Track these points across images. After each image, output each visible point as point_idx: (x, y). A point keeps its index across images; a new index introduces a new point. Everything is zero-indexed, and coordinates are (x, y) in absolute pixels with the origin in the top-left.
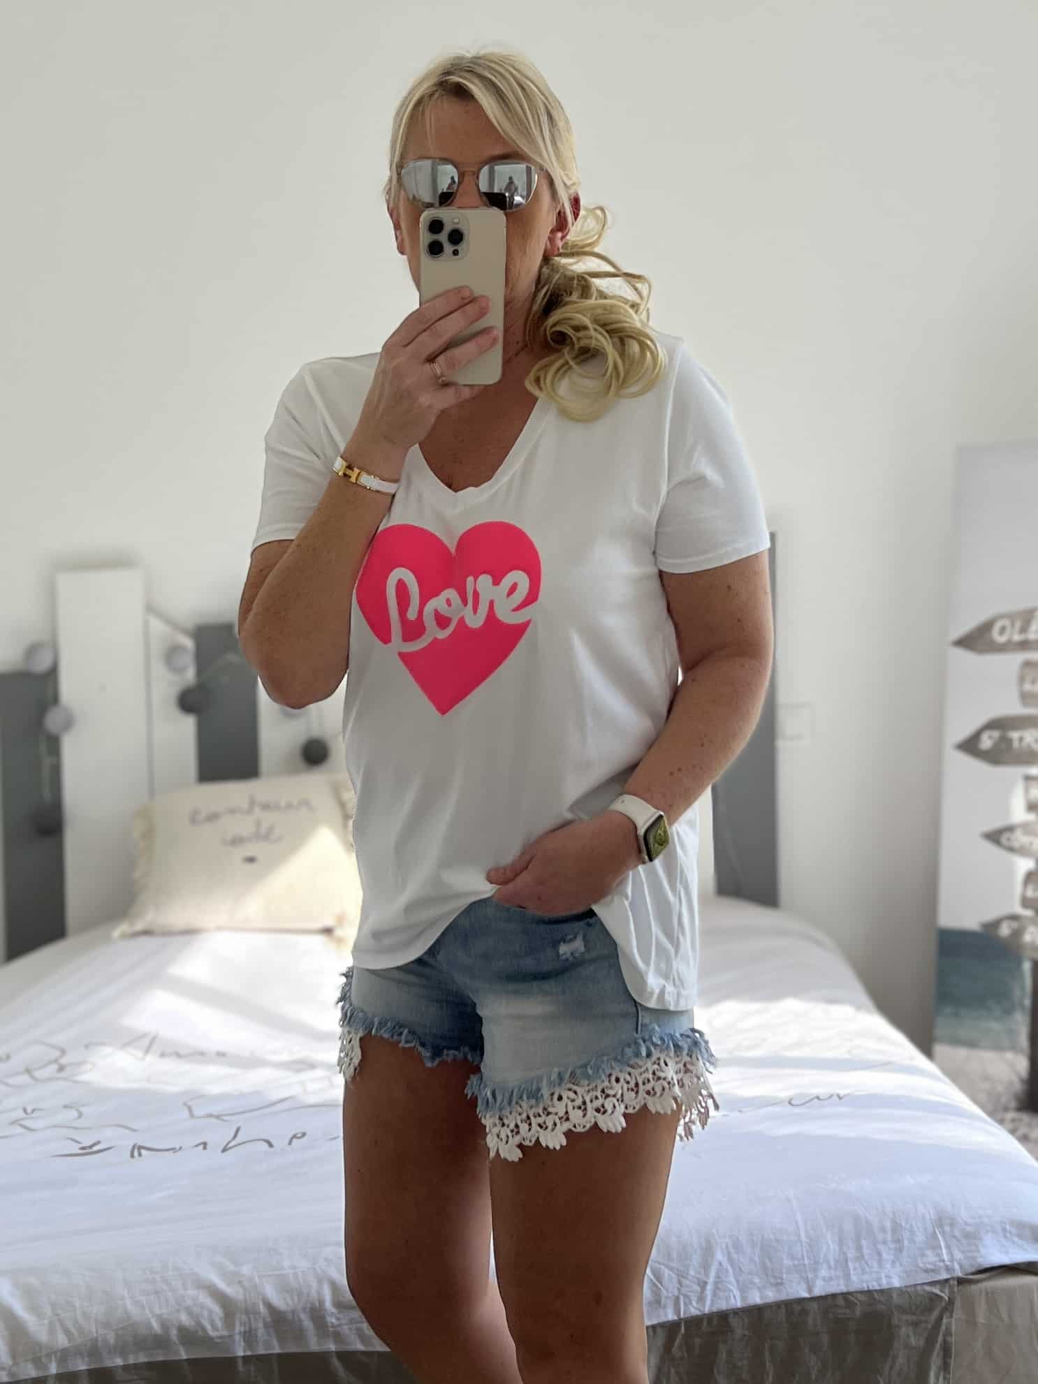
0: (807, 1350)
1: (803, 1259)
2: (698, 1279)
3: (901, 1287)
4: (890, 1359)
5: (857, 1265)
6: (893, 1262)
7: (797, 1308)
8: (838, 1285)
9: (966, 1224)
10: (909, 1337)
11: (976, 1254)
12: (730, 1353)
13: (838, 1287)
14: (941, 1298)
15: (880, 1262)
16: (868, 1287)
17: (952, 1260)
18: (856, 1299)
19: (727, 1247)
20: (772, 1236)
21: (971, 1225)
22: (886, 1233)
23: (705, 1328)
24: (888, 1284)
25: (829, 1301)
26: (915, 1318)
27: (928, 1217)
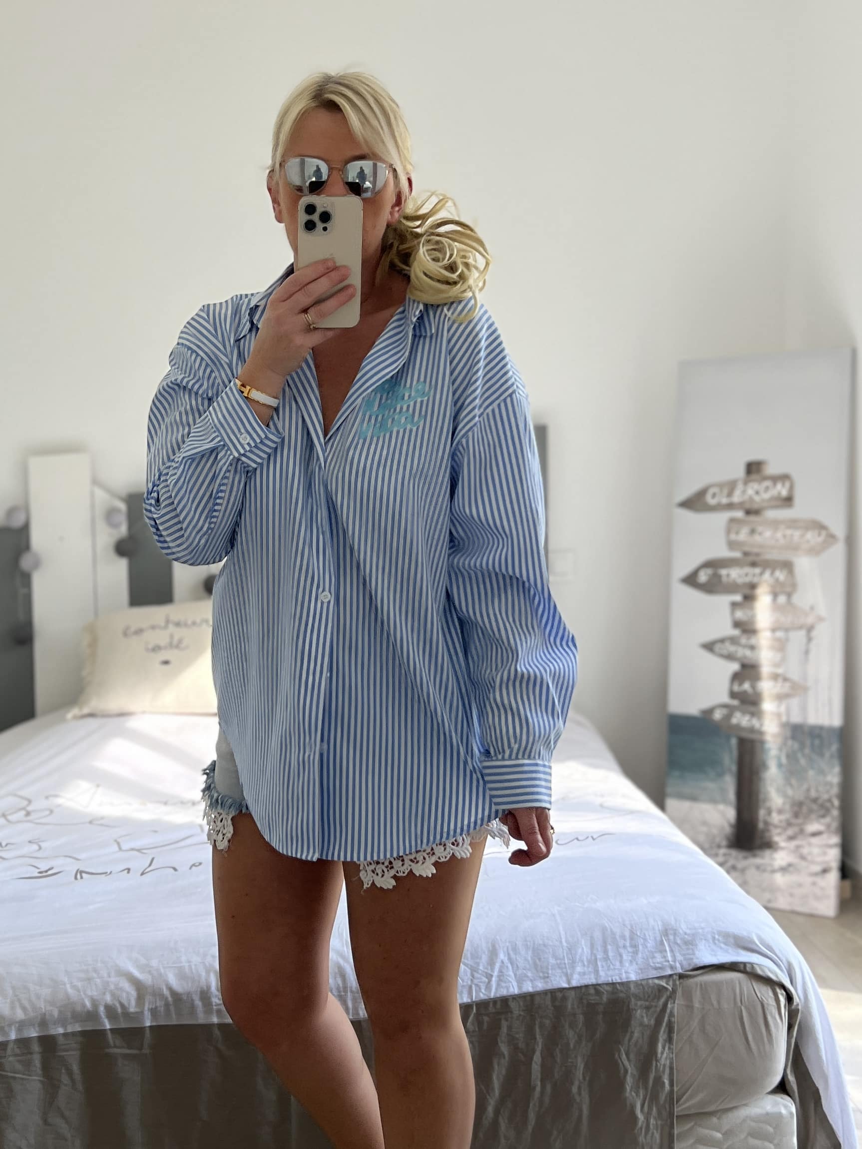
0: (567, 1026)
1: (564, 960)
2: (486, 973)
3: (638, 980)
4: (628, 1034)
5: (604, 964)
6: (631, 961)
7: (559, 995)
8: (590, 979)
9: (686, 934)
10: (642, 1017)
11: (692, 956)
12: (510, 1028)
13: (590, 980)
14: (666, 989)
15: (621, 962)
16: (612, 980)
17: (675, 961)
18: (604, 990)
19: (508, 950)
20: (541, 942)
21: (688, 935)
22: (625, 940)
23: (491, 1009)
24: (627, 978)
25: (583, 990)
26: (647, 1003)
27: (657, 928)
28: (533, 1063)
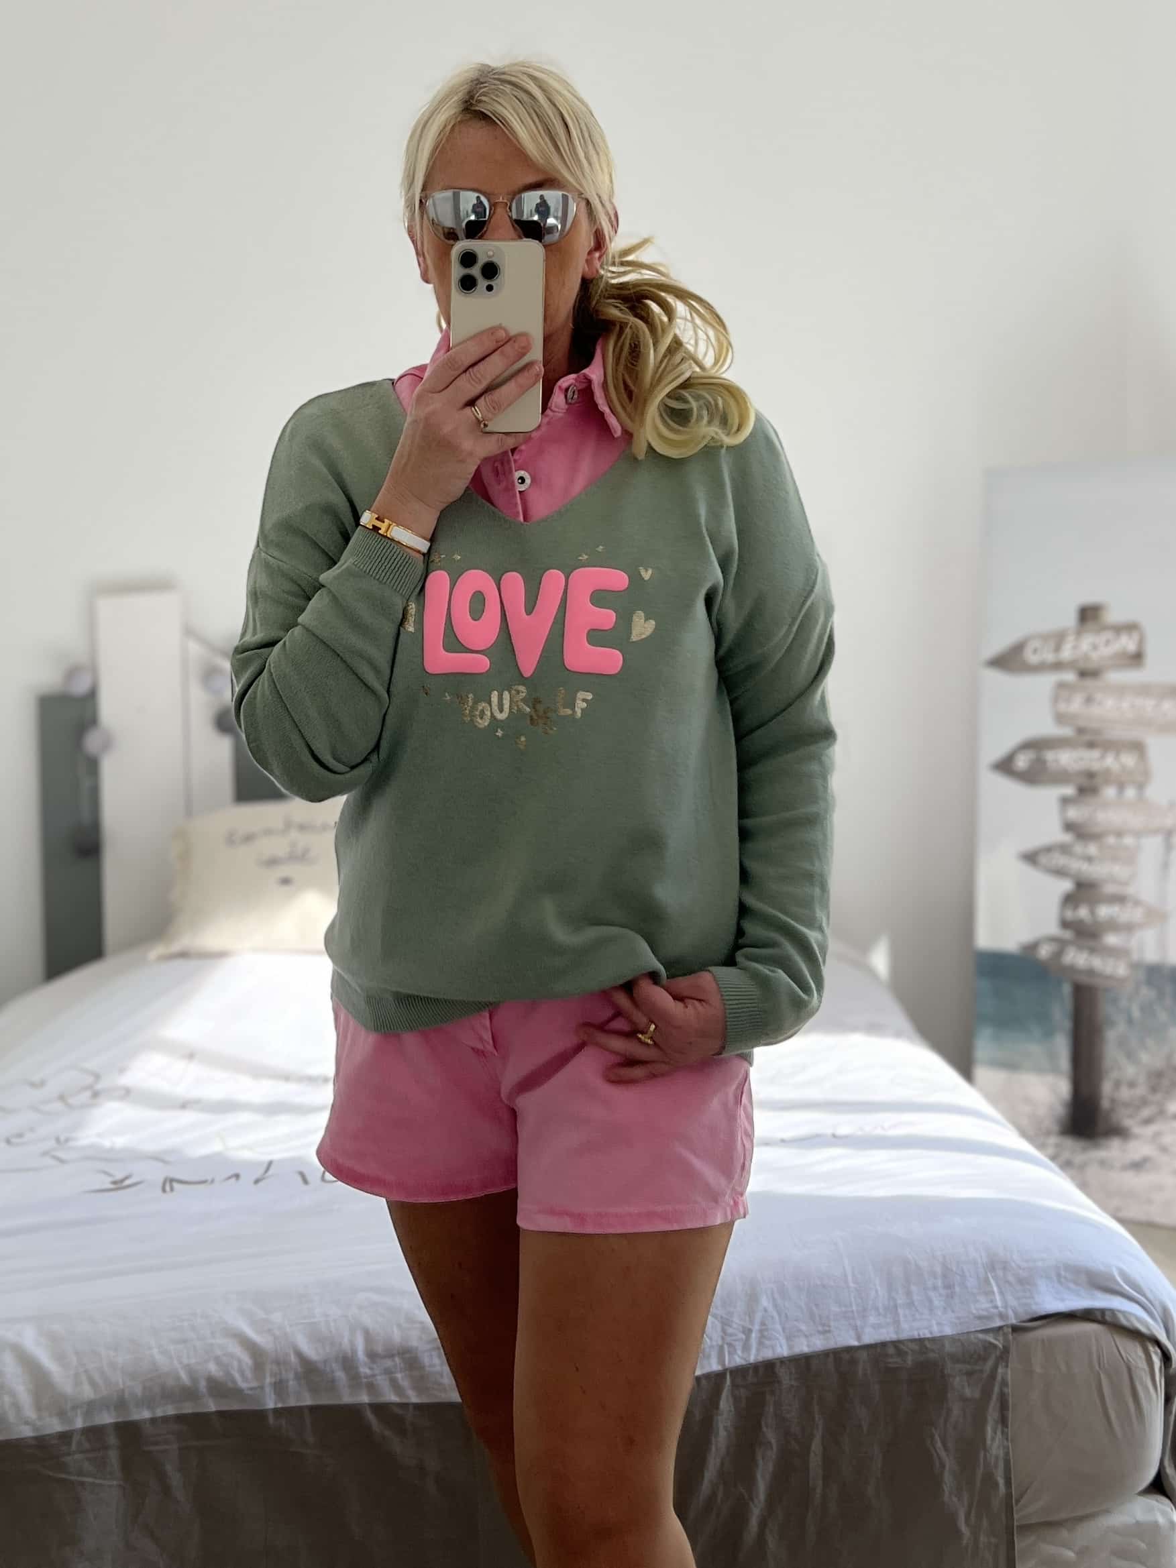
0: (857, 1402)
1: (851, 1305)
2: (743, 1327)
3: (953, 1335)
4: (944, 1412)
5: (907, 1311)
6: (945, 1309)
9: (1019, 1267)
10: (962, 1386)
11: (1029, 1301)
12: (778, 1405)
13: (887, 1334)
14: (995, 1346)
15: (931, 1310)
16: (919, 1335)
17: (1006, 1307)
18: (907, 1347)
19: (772, 1293)
20: (819, 1283)
21: (1024, 1269)
22: (935, 1278)
23: (751, 1378)
24: (940, 1332)
25: (879, 1350)
26: (969, 1367)
27: (979, 1261)
28: (812, 1455)
